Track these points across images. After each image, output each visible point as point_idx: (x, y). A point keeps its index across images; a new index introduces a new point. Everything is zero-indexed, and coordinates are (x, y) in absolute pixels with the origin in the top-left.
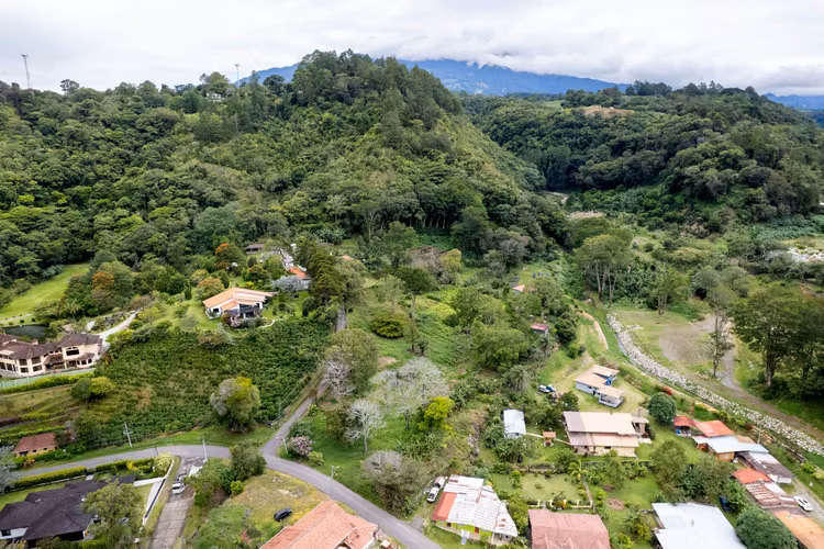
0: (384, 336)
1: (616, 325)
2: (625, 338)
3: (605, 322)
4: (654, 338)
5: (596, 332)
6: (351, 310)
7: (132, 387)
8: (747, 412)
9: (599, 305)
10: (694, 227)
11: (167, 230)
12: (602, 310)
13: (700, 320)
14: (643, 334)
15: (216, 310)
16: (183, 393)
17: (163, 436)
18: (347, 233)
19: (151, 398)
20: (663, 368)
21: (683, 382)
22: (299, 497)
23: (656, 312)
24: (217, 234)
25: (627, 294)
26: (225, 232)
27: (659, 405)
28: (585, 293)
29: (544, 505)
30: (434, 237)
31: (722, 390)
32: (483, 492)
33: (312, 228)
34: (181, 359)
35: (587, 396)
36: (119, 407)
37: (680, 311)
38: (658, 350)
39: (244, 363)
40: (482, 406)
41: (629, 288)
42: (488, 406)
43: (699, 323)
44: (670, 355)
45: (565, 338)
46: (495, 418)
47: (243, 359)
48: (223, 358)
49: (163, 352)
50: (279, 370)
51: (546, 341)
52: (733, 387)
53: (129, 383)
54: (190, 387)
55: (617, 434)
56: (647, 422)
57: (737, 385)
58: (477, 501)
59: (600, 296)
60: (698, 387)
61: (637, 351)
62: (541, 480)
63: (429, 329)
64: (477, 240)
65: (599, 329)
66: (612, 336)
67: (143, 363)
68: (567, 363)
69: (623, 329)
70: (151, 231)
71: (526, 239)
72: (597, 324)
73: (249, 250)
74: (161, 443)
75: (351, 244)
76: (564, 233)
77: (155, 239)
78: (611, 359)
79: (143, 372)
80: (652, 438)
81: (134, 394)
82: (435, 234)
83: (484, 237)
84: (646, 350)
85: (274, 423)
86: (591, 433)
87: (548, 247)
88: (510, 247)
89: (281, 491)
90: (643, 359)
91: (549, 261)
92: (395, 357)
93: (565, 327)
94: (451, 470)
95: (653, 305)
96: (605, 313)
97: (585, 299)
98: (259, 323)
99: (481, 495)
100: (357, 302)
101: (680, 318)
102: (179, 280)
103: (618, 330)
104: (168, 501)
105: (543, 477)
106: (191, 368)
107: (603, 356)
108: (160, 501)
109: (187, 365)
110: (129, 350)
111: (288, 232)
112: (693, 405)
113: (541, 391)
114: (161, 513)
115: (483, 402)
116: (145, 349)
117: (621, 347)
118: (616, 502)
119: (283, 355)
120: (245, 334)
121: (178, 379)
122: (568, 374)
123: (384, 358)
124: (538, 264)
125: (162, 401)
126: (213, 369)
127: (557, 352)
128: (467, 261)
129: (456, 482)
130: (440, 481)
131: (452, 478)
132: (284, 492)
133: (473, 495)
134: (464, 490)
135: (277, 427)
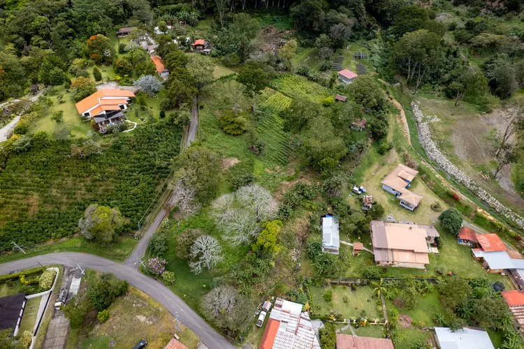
0: (229, 134)
1: (419, 114)
2: (424, 129)
3: (409, 109)
4: (448, 133)
5: (402, 124)
6: (202, 107)
7: (21, 196)
8: (517, 218)
9: (406, 90)
10: (494, 4)
11: (48, 12)
12: (408, 97)
13: (488, 112)
14: (440, 128)
15: (87, 114)
16: (64, 200)
17: (51, 242)
18: (202, 14)
19: (38, 206)
20: (453, 166)
21: (468, 181)
22: (154, 324)
23: (453, 102)
24: (90, 21)
25: (430, 81)
26: (97, 19)
27: (450, 220)
28: (396, 77)
29: (349, 322)
30: (275, 17)
31: (499, 192)
32: (302, 321)
33: (173, 10)
34: (59, 167)
35: (390, 197)
36: (12, 216)
37: (472, 102)
38: (450, 147)
39: (112, 170)
40: (305, 213)
41: (432, 75)
42: (311, 213)
43: (487, 115)
44: (460, 153)
45: (377, 135)
46: (315, 228)
47: (110, 165)
48: (93, 167)
49: (43, 162)
50: (141, 176)
51: (362, 147)
52: (507, 189)
53: (18, 193)
54: (70, 194)
55: (413, 251)
56: (438, 235)
57: (511, 187)
58: (296, 332)
59: (408, 83)
60: (480, 188)
61: (433, 145)
62: (347, 293)
63: (267, 122)
64: (311, 22)
65: (404, 119)
66: (413, 124)
67: (28, 172)
68: (377, 160)
69: (424, 120)
70: (33, 14)
71: (352, 21)
72: (403, 113)
73: (120, 34)
74: (49, 250)
75: (205, 26)
76: (384, 12)
77: (37, 23)
78: (413, 158)
79: (29, 182)
80: (439, 248)
81: (25, 202)
82: (277, 14)
83: (318, 20)
84: (441, 146)
85: (137, 233)
86: (392, 250)
87: (369, 26)
88: (339, 32)
89: (139, 317)
90: (437, 154)
91: (368, 39)
92: (237, 157)
93: (379, 128)
94: (277, 293)
95: (450, 95)
96: (411, 99)
97: (395, 83)
98: (123, 128)
99: (299, 325)
100: (207, 95)
101: (472, 108)
102: (58, 74)
103: (420, 120)
104: (53, 317)
105: (349, 289)
106: (69, 176)
107: (406, 152)
108: (47, 316)
109: (65, 174)
110: (14, 160)
111: (152, 14)
112: (476, 212)
113: (354, 192)
114: (47, 329)
115: (307, 209)
116: (28, 159)
117: (420, 139)
118: (405, 320)
119: (144, 160)
120: (111, 141)
121: (60, 186)
122: (377, 170)
123: (228, 160)
124: (359, 42)
125: (48, 208)
126: (87, 177)
127: (371, 150)
128: (302, 41)
129: (280, 306)
130: (268, 305)
131: (277, 302)
132: (142, 318)
133: (293, 324)
134: (286, 317)
135: (139, 238)
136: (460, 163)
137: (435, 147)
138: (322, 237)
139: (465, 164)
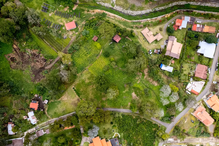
1: (107, 5)
2: (119, 8)
21: (150, 10)
32: (193, 84)
38: (134, 6)
58: (195, 86)
60: (155, 9)
62: (183, 69)
68: (136, 39)
69: (112, 5)
84: (132, 9)
89: (185, 123)
122: (141, 41)
129: (188, 88)
130: (187, 91)
131: (187, 89)
132: (186, 121)
133: (193, 86)
134: (191, 88)
135: (160, 124)
136: (143, 8)
137: (132, 12)
138: (166, 71)
139: (143, 6)
